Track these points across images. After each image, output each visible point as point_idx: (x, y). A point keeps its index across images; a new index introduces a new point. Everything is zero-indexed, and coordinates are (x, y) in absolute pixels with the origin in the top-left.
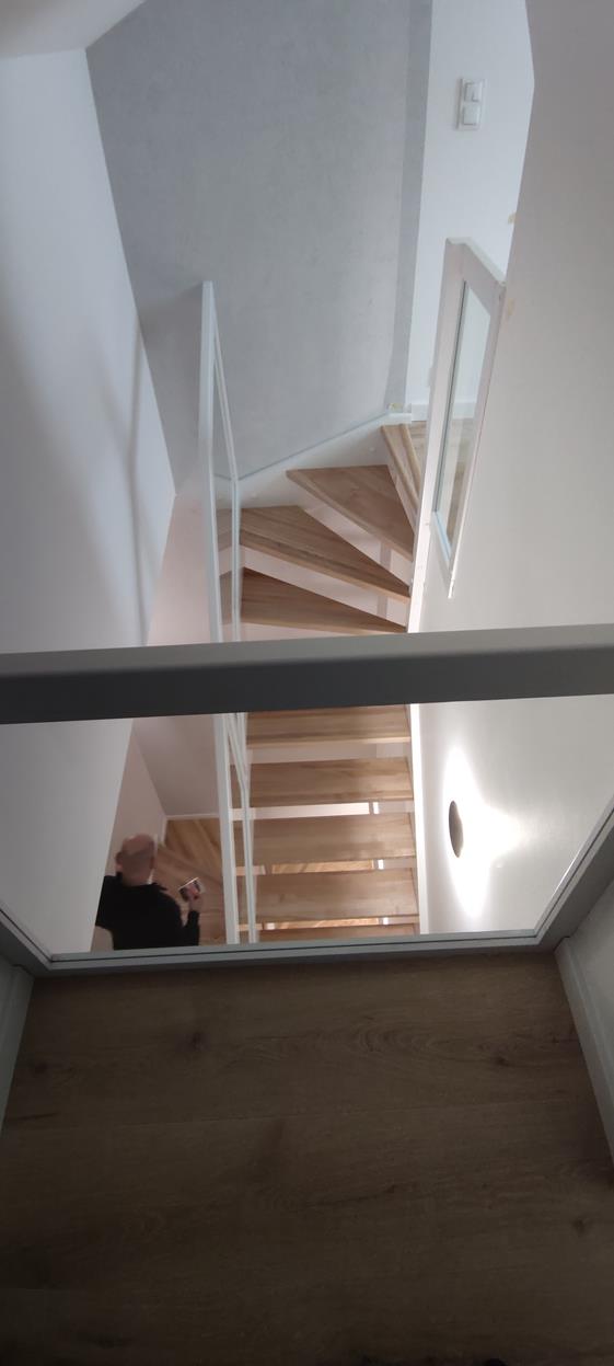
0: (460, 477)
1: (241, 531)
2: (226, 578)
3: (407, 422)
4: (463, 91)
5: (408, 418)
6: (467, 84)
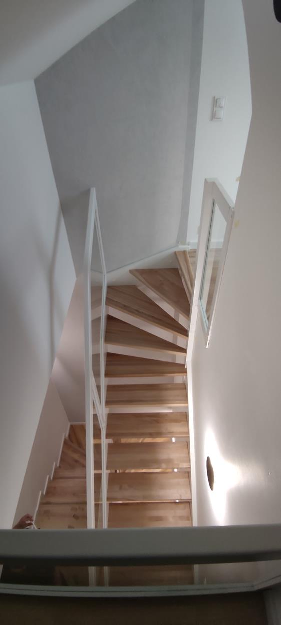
1: (107, 298)
2: (96, 322)
3: (187, 250)
4: (215, 102)
5: (188, 248)
6: (217, 99)
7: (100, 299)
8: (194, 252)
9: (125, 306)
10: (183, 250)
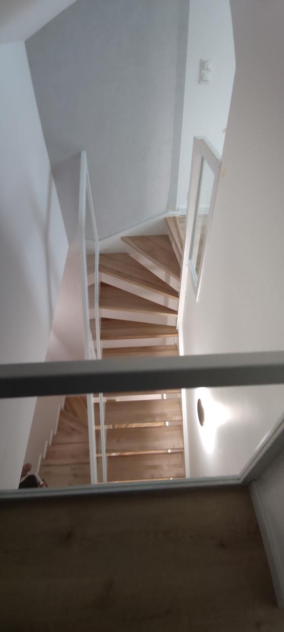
0: (202, 243)
1: (100, 265)
2: (91, 287)
3: (177, 216)
4: (203, 65)
5: (178, 214)
6: (204, 62)
7: (94, 266)
8: (183, 218)
9: (118, 272)
10: (173, 216)
